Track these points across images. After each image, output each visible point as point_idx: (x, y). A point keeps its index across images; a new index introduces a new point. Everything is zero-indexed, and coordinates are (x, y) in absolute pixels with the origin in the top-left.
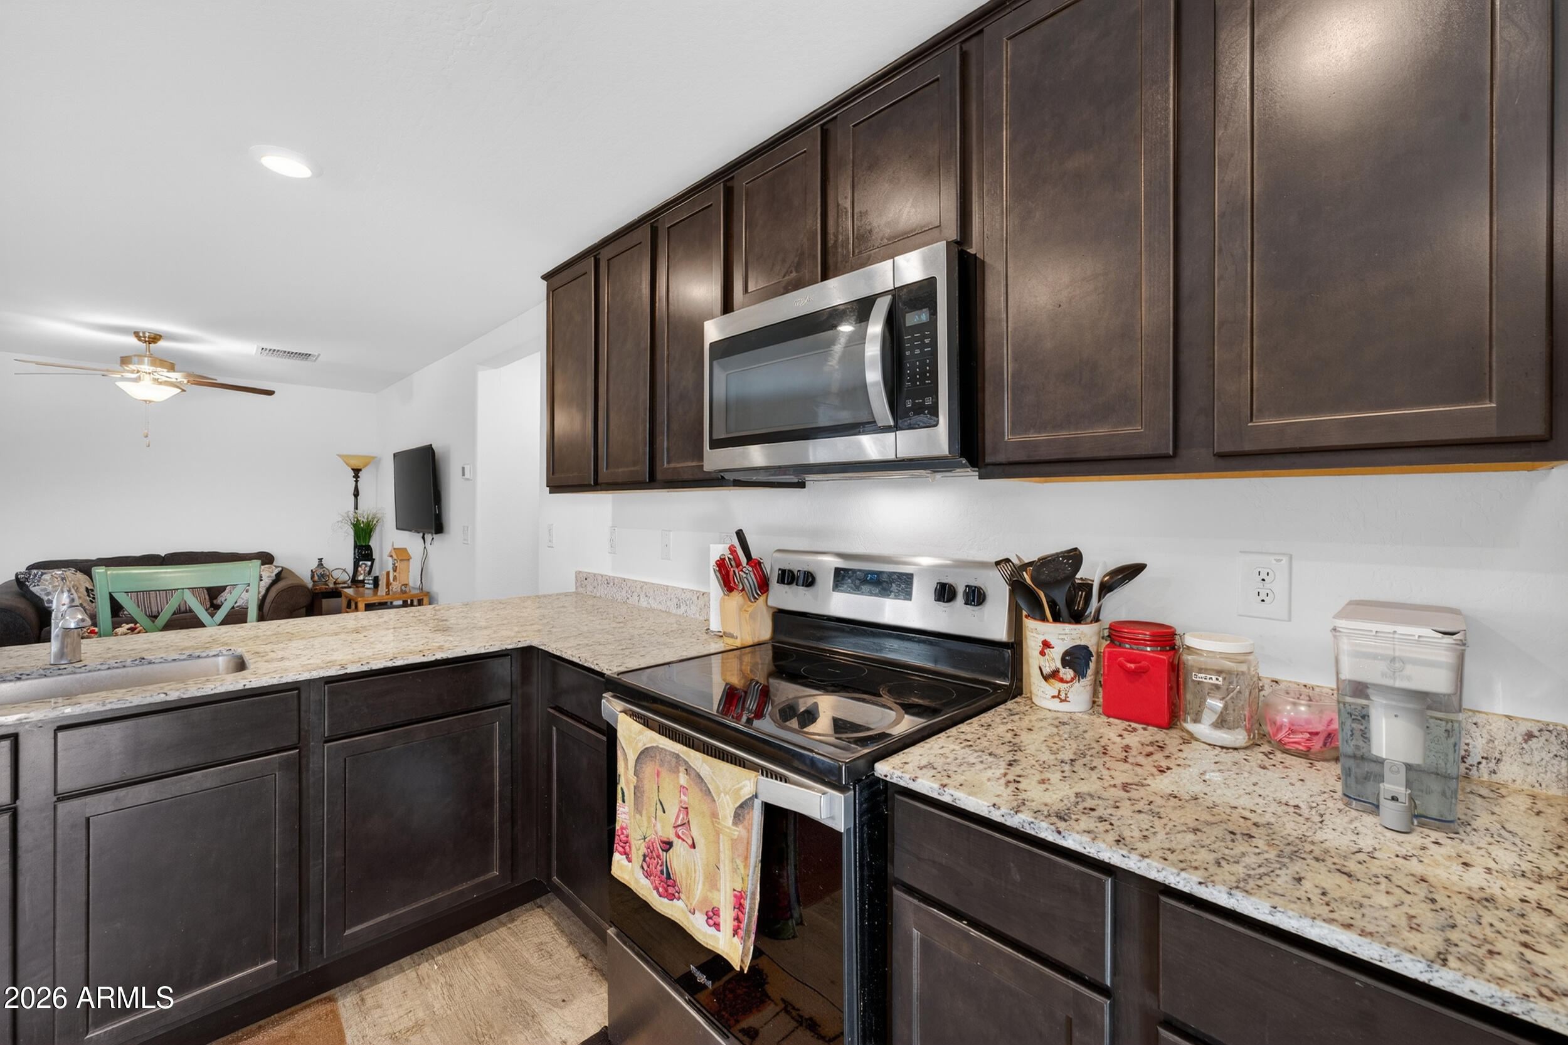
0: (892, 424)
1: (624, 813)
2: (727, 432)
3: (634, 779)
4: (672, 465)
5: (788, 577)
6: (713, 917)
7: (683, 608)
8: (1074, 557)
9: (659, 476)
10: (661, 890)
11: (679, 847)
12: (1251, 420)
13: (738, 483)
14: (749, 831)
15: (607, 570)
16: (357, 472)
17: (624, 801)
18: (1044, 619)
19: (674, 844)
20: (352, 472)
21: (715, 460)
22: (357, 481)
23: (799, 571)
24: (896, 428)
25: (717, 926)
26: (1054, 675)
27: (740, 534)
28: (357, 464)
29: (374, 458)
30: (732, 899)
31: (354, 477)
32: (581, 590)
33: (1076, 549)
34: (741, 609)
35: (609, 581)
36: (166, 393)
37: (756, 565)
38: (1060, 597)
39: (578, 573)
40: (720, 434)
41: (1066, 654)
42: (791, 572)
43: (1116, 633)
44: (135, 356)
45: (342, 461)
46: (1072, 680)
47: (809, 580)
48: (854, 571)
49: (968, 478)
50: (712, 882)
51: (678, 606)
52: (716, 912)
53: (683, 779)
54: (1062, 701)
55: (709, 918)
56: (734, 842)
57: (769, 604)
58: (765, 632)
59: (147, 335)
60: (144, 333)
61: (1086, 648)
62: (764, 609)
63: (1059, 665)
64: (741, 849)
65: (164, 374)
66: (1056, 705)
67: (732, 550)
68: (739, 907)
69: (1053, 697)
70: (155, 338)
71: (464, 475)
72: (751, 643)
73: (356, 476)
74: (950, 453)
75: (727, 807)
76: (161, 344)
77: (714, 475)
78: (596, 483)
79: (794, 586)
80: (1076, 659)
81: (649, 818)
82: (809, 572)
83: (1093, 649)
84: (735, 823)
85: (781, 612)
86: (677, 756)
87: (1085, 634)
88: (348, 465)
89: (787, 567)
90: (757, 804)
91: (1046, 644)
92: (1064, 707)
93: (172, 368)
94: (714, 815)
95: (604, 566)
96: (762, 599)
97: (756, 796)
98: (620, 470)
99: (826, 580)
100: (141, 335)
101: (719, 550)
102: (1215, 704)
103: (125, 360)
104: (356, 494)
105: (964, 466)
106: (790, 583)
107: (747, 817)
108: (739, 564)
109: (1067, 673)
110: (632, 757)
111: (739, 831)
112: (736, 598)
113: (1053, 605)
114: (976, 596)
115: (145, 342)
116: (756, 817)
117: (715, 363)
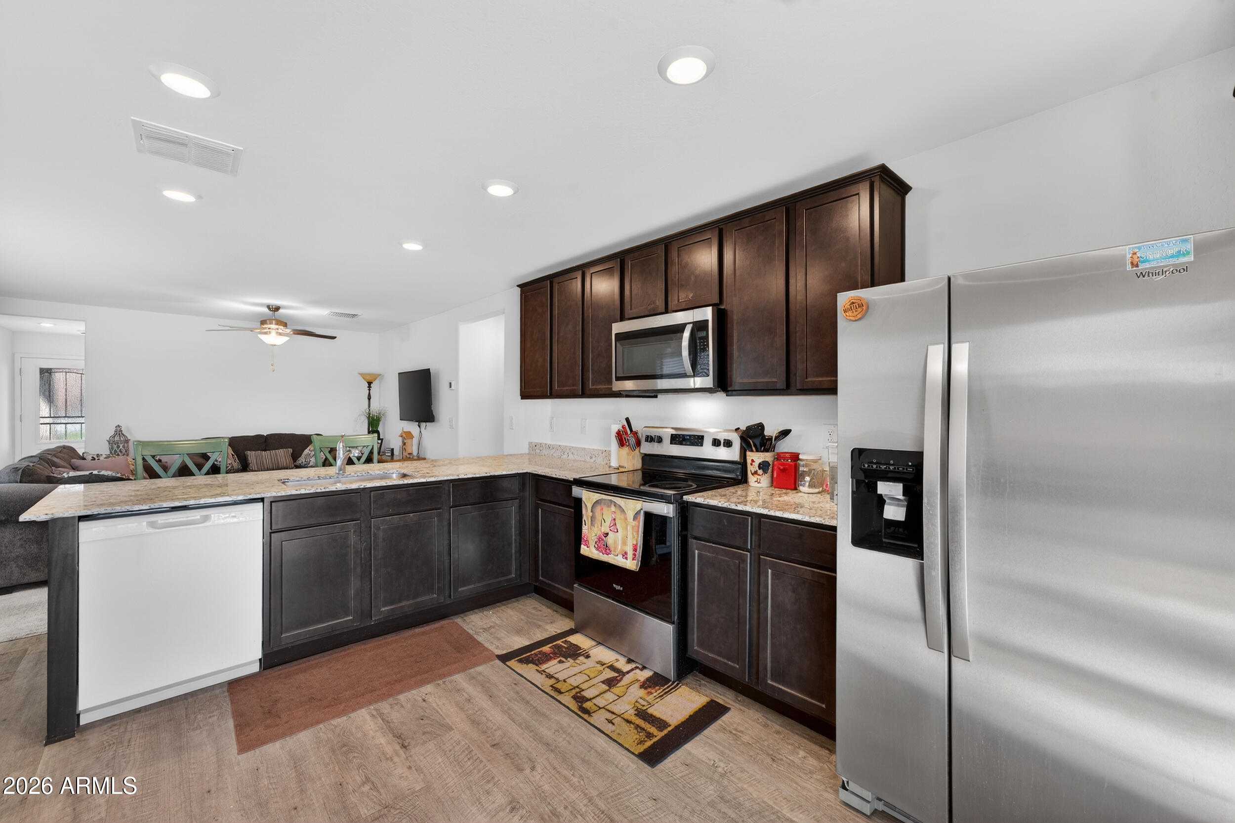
0: (693, 374)
1: (585, 529)
2: (623, 374)
3: (591, 514)
4: (594, 387)
5: (650, 439)
6: (625, 555)
7: (594, 459)
8: (761, 426)
9: (587, 392)
10: (603, 551)
11: (611, 534)
12: (807, 379)
13: (627, 396)
14: (639, 523)
15: (549, 442)
16: (370, 383)
17: (585, 525)
18: (752, 451)
19: (609, 533)
20: (367, 384)
21: (618, 386)
22: (369, 390)
23: (655, 436)
24: (694, 376)
25: (626, 558)
26: (756, 473)
27: (627, 420)
28: (370, 379)
29: (380, 375)
30: (632, 547)
31: (368, 387)
32: (532, 452)
33: (761, 423)
34: (628, 454)
35: (549, 447)
36: (281, 340)
37: (635, 434)
38: (758, 441)
39: (530, 443)
40: (620, 375)
41: (760, 464)
42: (651, 436)
43: (779, 457)
44: (268, 319)
45: (361, 378)
46: (762, 474)
47: (660, 440)
48: (679, 435)
49: (722, 395)
50: (624, 543)
51: (591, 458)
52: (626, 553)
53: (613, 508)
54: (758, 483)
55: (623, 556)
56: (633, 527)
57: (641, 452)
58: (638, 464)
59: (274, 307)
60: (272, 306)
61: (767, 462)
62: (638, 453)
63: (757, 469)
64: (636, 528)
65: (281, 329)
66: (756, 484)
67: (623, 427)
68: (635, 550)
69: (755, 481)
70: (277, 309)
71: (450, 387)
72: (632, 469)
73: (369, 387)
74: (714, 386)
75: (630, 514)
76: (281, 311)
77: (616, 393)
78: (551, 394)
79: (653, 443)
80: (764, 466)
81: (598, 527)
82: (659, 437)
83: (771, 463)
84: (634, 520)
85: (646, 455)
86: (611, 500)
87: (768, 457)
88: (364, 379)
89: (649, 434)
90: (642, 513)
91: (753, 461)
92: (759, 485)
93: (285, 325)
94: (626, 519)
95: (547, 439)
96: (637, 450)
97: (641, 509)
98: (566, 388)
99: (667, 440)
100: (271, 307)
101: (616, 427)
102: (808, 479)
103: (263, 322)
104: (369, 398)
105: (720, 391)
106: (651, 441)
107: (638, 518)
108: (626, 433)
109: (760, 472)
110: (589, 506)
111: (634, 523)
112: (626, 450)
113: (755, 446)
114: (728, 444)
115: (272, 311)
116: (642, 518)
117: (617, 343)
